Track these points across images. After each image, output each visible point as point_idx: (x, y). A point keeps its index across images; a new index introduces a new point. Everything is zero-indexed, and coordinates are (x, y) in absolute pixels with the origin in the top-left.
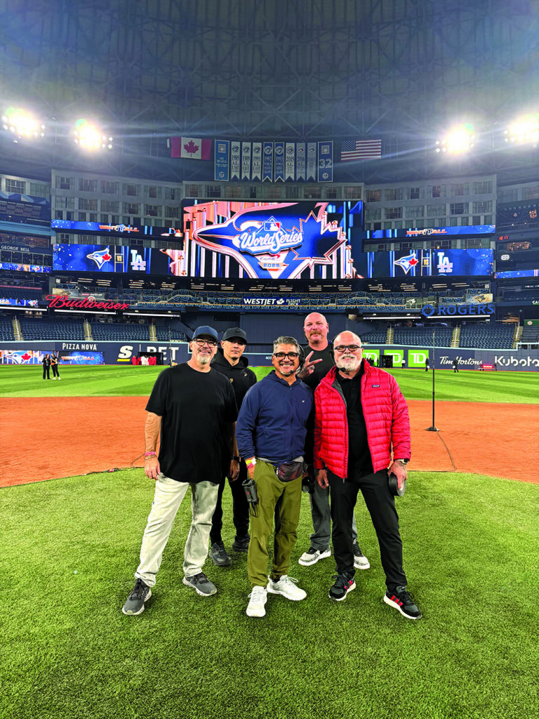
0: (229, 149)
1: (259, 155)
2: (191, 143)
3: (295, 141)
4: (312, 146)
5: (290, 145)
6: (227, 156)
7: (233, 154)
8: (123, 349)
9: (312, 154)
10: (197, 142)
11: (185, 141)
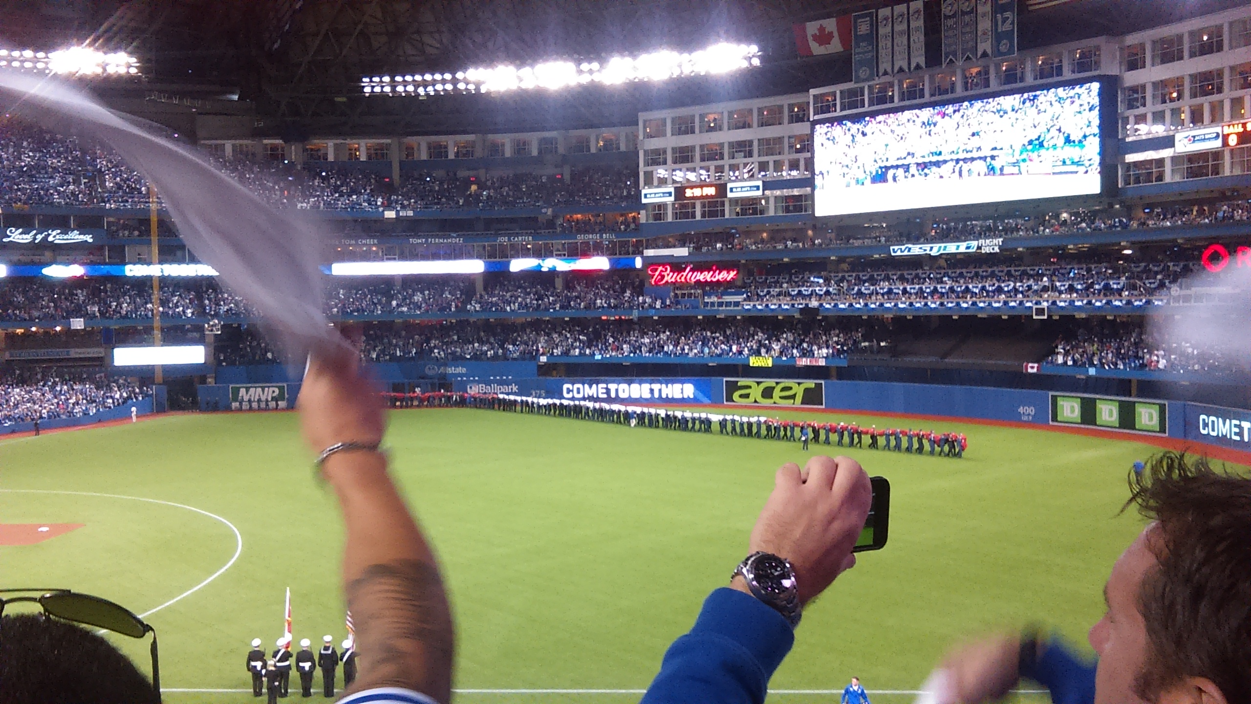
0: (875, 26)
1: (921, 22)
2: (822, 29)
6: (873, 37)
7: (882, 31)
10: (830, 25)
11: (812, 28)
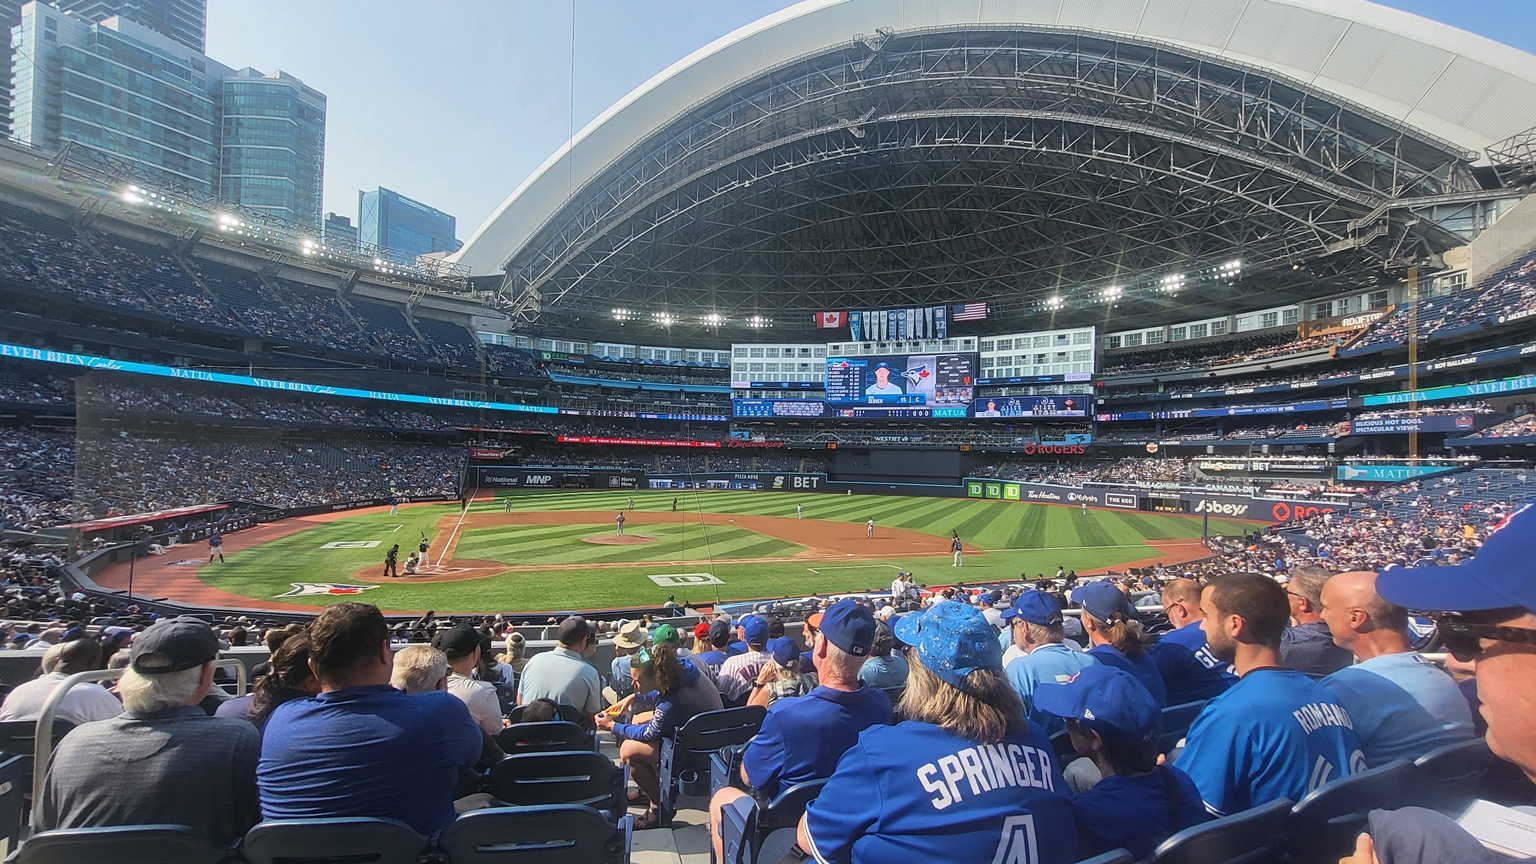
0: (862, 318)
1: (886, 320)
2: (831, 316)
3: (914, 307)
4: (929, 311)
5: (910, 311)
8: (777, 479)
9: (929, 318)
10: (836, 315)
11: (826, 315)
